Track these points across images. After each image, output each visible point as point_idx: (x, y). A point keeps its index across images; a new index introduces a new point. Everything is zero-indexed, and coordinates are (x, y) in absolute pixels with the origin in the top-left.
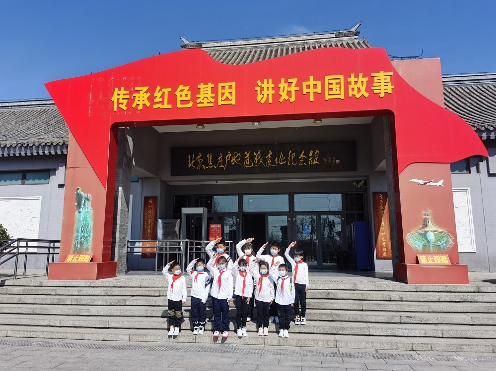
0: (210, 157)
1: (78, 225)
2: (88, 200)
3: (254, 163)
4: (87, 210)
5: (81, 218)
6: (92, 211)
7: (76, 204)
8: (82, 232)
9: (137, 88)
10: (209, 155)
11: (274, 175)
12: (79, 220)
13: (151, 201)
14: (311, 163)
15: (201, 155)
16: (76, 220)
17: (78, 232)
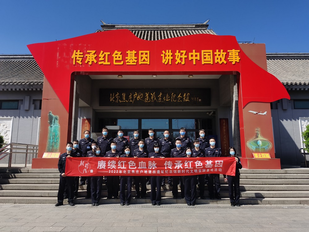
0: (124, 95)
1: (50, 135)
2: (57, 119)
3: (151, 100)
4: (56, 125)
5: (52, 130)
6: (59, 126)
7: (49, 122)
8: (53, 139)
9: (88, 51)
10: (123, 94)
11: (163, 107)
12: (51, 132)
13: (86, 121)
14: (184, 101)
15: (118, 94)
16: (49, 132)
17: (50, 139)
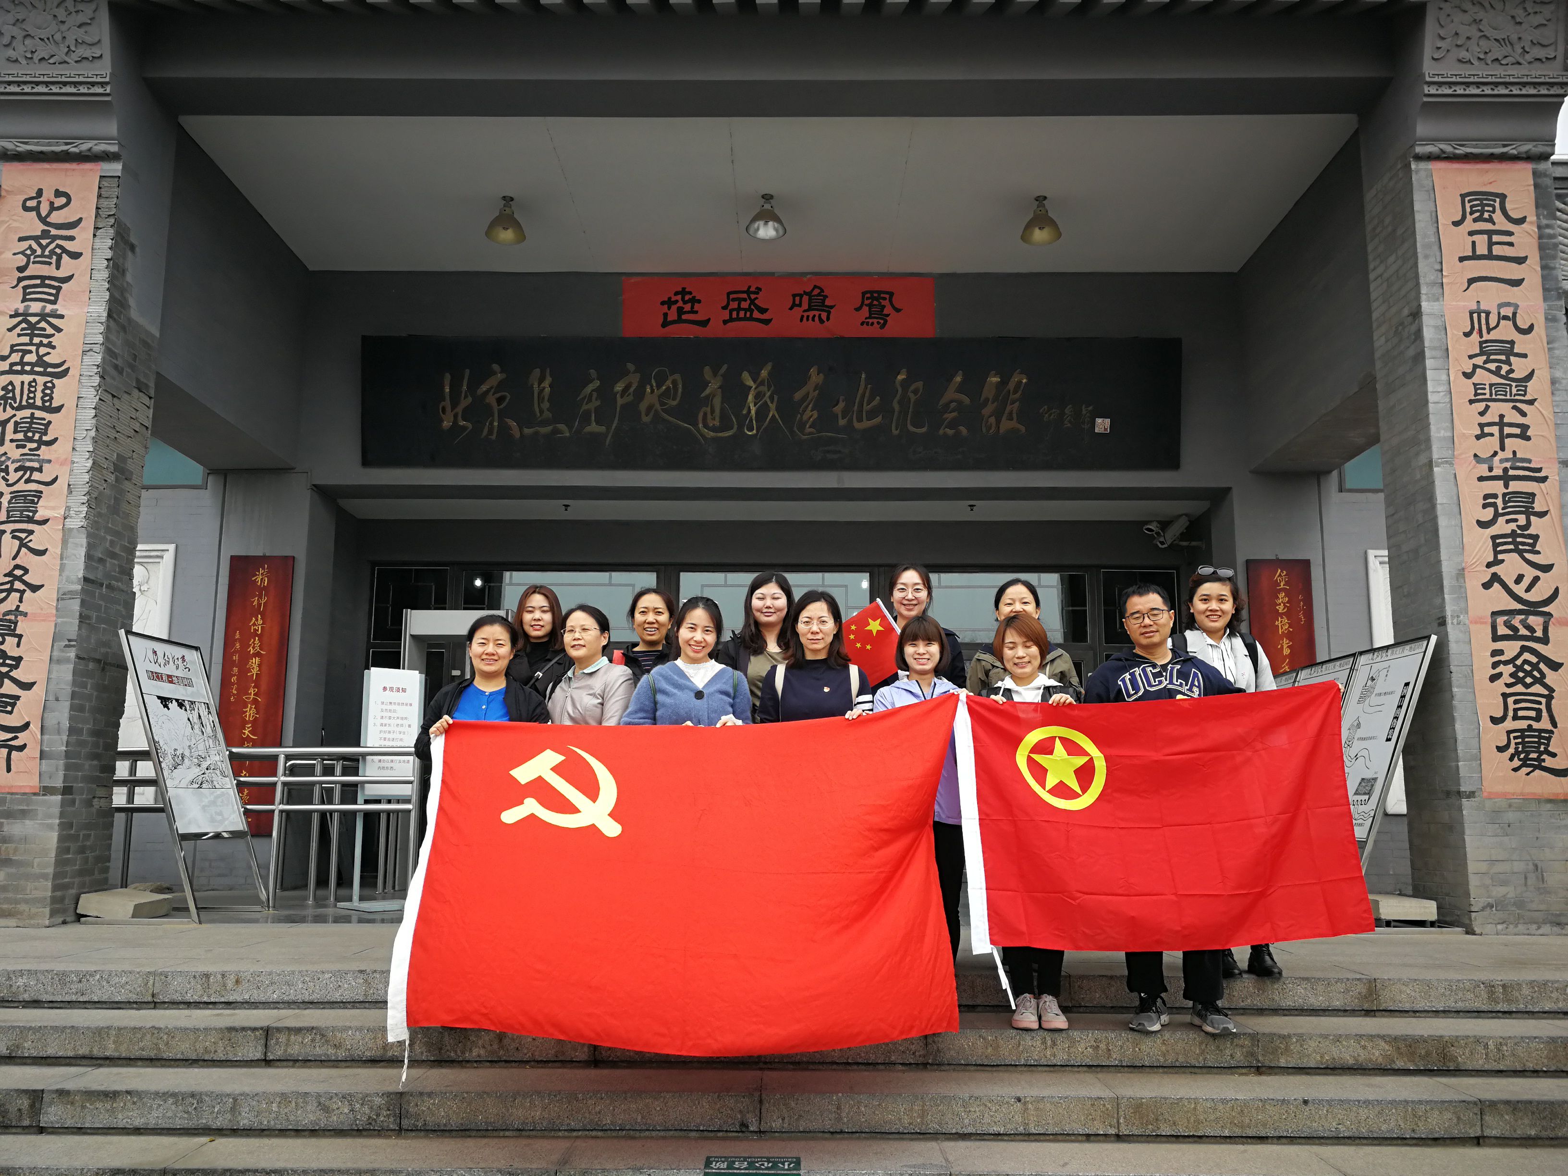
0: (542, 383)
3: (743, 420)
13: (261, 578)
14: (989, 426)
15: (499, 374)
